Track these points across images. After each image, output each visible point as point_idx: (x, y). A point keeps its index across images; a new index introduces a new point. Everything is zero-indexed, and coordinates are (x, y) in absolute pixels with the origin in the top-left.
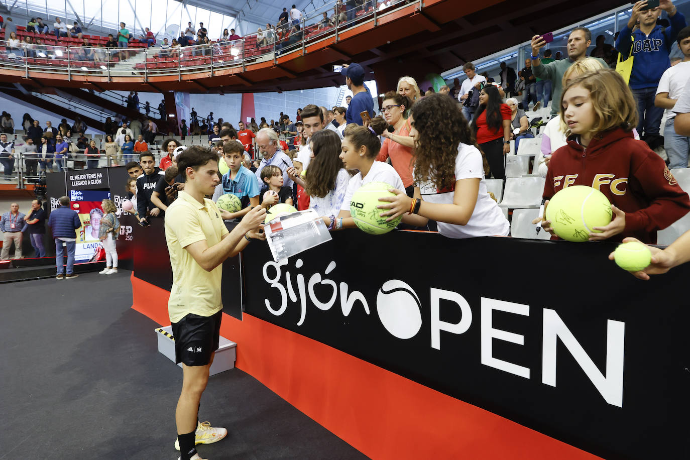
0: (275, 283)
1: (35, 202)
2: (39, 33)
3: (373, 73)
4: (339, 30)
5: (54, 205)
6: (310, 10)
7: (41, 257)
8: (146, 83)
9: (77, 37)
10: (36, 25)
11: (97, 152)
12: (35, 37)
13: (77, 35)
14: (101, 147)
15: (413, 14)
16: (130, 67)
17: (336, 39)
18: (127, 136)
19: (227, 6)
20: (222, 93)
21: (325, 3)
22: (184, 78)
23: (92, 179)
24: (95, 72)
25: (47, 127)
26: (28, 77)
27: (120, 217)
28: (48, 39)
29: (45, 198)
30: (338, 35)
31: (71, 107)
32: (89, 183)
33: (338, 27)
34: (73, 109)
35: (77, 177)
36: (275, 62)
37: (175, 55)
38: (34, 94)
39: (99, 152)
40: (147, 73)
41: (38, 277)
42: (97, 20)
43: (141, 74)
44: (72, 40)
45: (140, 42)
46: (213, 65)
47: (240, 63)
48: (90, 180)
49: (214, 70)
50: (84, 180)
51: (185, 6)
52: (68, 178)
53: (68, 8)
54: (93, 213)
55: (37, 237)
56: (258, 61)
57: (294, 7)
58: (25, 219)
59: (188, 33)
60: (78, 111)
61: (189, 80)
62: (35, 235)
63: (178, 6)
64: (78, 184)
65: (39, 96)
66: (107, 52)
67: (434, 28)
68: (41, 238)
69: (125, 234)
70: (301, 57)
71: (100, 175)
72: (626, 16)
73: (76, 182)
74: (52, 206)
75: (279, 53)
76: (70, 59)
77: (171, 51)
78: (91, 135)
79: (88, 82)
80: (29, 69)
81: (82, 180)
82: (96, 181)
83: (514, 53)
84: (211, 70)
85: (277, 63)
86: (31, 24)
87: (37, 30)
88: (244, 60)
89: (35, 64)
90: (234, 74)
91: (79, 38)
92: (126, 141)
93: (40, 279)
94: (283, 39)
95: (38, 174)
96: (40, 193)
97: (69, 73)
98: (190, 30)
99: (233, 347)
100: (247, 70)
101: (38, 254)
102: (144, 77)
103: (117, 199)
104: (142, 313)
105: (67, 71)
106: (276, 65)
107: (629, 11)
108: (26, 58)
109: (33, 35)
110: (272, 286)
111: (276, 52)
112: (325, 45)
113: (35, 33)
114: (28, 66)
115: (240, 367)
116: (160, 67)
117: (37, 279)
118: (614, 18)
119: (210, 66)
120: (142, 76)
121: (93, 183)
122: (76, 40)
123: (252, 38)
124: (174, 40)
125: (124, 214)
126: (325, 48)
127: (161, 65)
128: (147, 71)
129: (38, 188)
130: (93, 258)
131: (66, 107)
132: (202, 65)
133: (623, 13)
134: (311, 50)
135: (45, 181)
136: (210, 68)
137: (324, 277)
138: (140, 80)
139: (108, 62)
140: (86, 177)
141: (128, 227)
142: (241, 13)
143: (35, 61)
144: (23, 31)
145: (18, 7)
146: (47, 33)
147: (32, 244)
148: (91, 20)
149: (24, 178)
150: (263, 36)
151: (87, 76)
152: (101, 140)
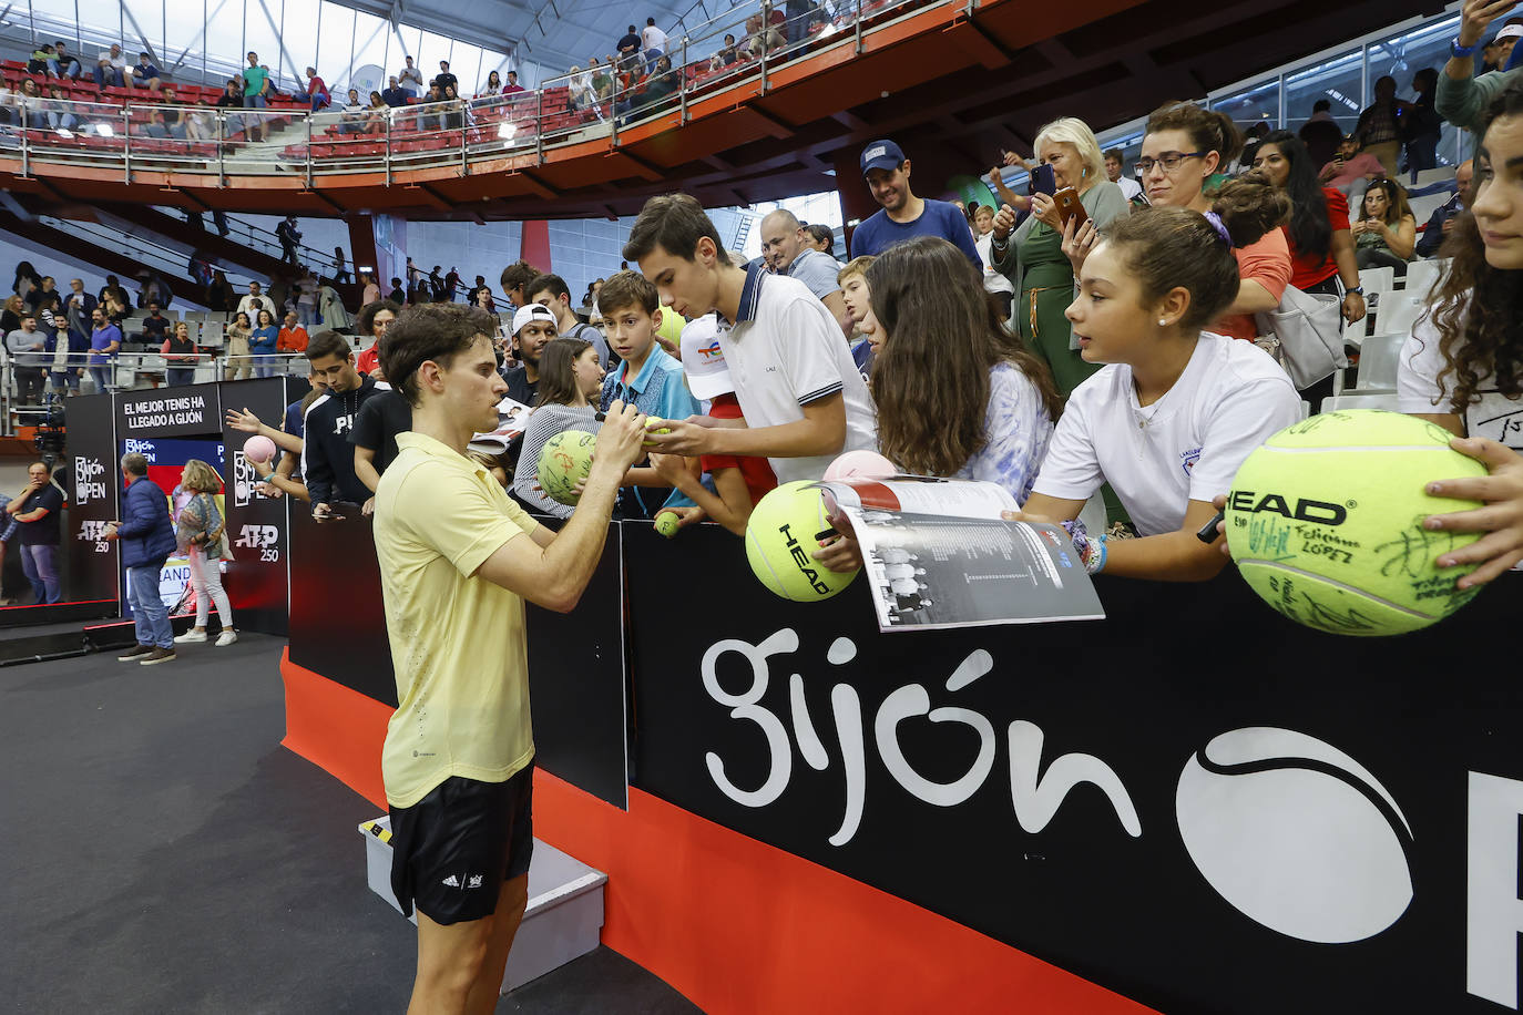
0: (745, 706)
1: (38, 467)
2: (57, 77)
3: (832, 173)
4: (770, 64)
5: (84, 477)
6: (695, 23)
7: (50, 602)
8: (309, 190)
9: (148, 88)
10: (51, 59)
11: (190, 350)
12: (47, 86)
13: (147, 82)
14: (200, 342)
15: (950, 24)
16: (271, 154)
17: (763, 87)
18: (263, 313)
19: (489, 30)
20: (481, 220)
21: (734, 5)
22: (399, 180)
23: (179, 411)
24: (188, 165)
25: (72, 292)
26: (29, 175)
27: (247, 504)
28: (78, 91)
29: (62, 458)
30: (767, 77)
31: (130, 250)
32: (171, 420)
33: (768, 58)
34: (134, 256)
35: (141, 408)
36: (614, 143)
37: (377, 127)
38: (44, 219)
39: (196, 350)
40: (313, 168)
41: (38, 657)
42: (193, 57)
43: (297, 168)
44: (135, 92)
45: (294, 100)
46: (467, 150)
47: (531, 144)
48: (174, 413)
49: (470, 160)
50: (160, 413)
51: (395, 29)
52: (120, 409)
53: (128, 28)
54: (180, 494)
55: (41, 552)
56: (573, 140)
57: (651, 22)
58: (8, 509)
59: (406, 81)
60: (145, 260)
61: (409, 184)
62: (35, 549)
63: (380, 27)
64: (143, 423)
65: (57, 224)
66: (217, 118)
67: (995, 60)
68: (52, 557)
69: (260, 547)
70: (678, 128)
71: (199, 402)
72: (1385, 55)
73: (140, 418)
74: (78, 477)
75: (623, 121)
76: (130, 134)
77: (367, 118)
78: (177, 312)
79: (173, 187)
80: (30, 155)
81: (153, 414)
82: (188, 416)
83: (1132, 135)
84: (463, 161)
85: (620, 143)
86: (40, 55)
87: (52, 70)
88: (542, 137)
89: (46, 145)
90: (516, 171)
91: (152, 88)
92: (260, 325)
93: (43, 660)
94: (634, 88)
95: (44, 401)
96: (51, 445)
97: (126, 166)
98: (411, 75)
99: (595, 889)
100: (547, 161)
101: (41, 595)
102: (305, 177)
103: (241, 459)
104: (314, 761)
105: (122, 161)
106: (616, 149)
107: (1390, 43)
108: (23, 129)
109: (42, 80)
110: (734, 715)
111: (617, 119)
112: (736, 102)
113: (48, 76)
114: (29, 149)
115: (617, 945)
116: (343, 153)
117: (36, 661)
118: (1360, 58)
119: (462, 151)
120: (300, 173)
121: (182, 421)
122: (145, 94)
123: (554, 93)
124: (375, 93)
125: (259, 497)
126: (734, 107)
127: (344, 150)
128: (312, 163)
129: (46, 436)
130: (178, 606)
131: (120, 250)
132: (441, 149)
133: (1377, 47)
134: (702, 113)
135: (61, 415)
136: (459, 157)
137: (939, 698)
138: (296, 184)
139: (220, 142)
140: (165, 407)
141: (267, 529)
142: (521, 43)
143: (46, 138)
144: (21, 71)
145: (11, 24)
146: (75, 78)
147: (25, 570)
148: (180, 56)
149: (13, 410)
150: (584, 85)
151: (168, 173)
152: (201, 324)
